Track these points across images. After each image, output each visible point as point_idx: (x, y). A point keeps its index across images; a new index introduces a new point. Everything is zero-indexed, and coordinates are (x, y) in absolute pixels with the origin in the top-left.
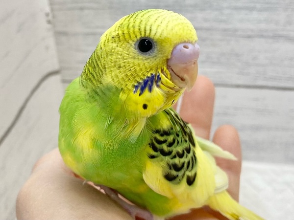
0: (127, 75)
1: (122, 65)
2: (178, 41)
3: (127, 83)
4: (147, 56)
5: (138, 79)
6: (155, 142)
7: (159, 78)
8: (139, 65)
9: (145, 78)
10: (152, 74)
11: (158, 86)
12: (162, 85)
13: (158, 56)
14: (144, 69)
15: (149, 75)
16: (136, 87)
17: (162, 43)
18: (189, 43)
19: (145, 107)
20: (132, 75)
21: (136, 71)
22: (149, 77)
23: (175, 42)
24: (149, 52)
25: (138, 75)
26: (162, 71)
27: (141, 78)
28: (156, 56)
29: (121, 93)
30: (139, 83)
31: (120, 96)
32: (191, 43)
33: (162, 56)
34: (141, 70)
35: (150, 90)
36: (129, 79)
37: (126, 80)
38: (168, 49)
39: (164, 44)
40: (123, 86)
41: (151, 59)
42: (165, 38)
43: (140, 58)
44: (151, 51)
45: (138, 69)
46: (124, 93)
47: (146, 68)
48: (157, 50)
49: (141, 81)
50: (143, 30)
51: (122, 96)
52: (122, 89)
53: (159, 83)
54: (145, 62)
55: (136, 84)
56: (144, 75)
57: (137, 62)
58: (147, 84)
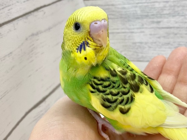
0: (72, 44)
1: (70, 39)
2: (91, 21)
3: (74, 48)
4: (79, 32)
5: (78, 45)
6: (93, 84)
7: (88, 43)
8: (76, 37)
9: (80, 44)
10: (83, 41)
11: (89, 47)
12: (90, 46)
13: (83, 31)
14: (79, 39)
15: (82, 42)
16: (77, 49)
17: (83, 24)
18: (98, 21)
19: (86, 59)
20: (75, 43)
21: (75, 41)
22: (82, 43)
23: (89, 22)
24: (79, 30)
25: (77, 43)
26: (88, 38)
27: (79, 44)
28: (82, 31)
29: (72, 54)
30: (79, 47)
31: (71, 55)
32: (99, 21)
33: (85, 30)
34: (78, 40)
35: (85, 50)
36: (74, 46)
37: (73, 46)
38: (87, 26)
39: (84, 24)
40: (72, 50)
41: (81, 33)
42: (84, 21)
43: (76, 33)
44: (80, 29)
45: (76, 39)
46: (73, 53)
47: (80, 38)
48: (82, 28)
49: (79, 46)
50: (74, 19)
51: (72, 55)
52: (72, 51)
53: (88, 45)
54: (79, 35)
55: (77, 48)
56: (80, 42)
57: (75, 36)
58: (82, 47)
